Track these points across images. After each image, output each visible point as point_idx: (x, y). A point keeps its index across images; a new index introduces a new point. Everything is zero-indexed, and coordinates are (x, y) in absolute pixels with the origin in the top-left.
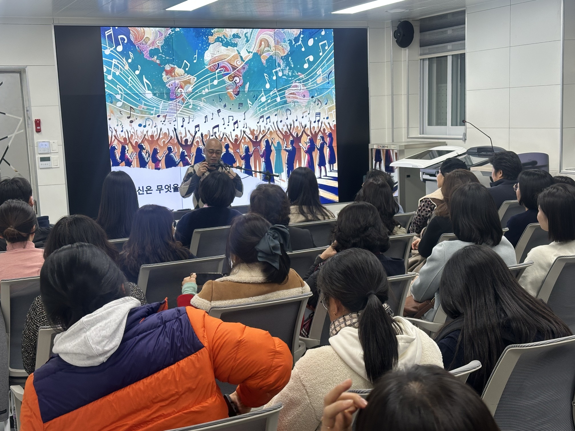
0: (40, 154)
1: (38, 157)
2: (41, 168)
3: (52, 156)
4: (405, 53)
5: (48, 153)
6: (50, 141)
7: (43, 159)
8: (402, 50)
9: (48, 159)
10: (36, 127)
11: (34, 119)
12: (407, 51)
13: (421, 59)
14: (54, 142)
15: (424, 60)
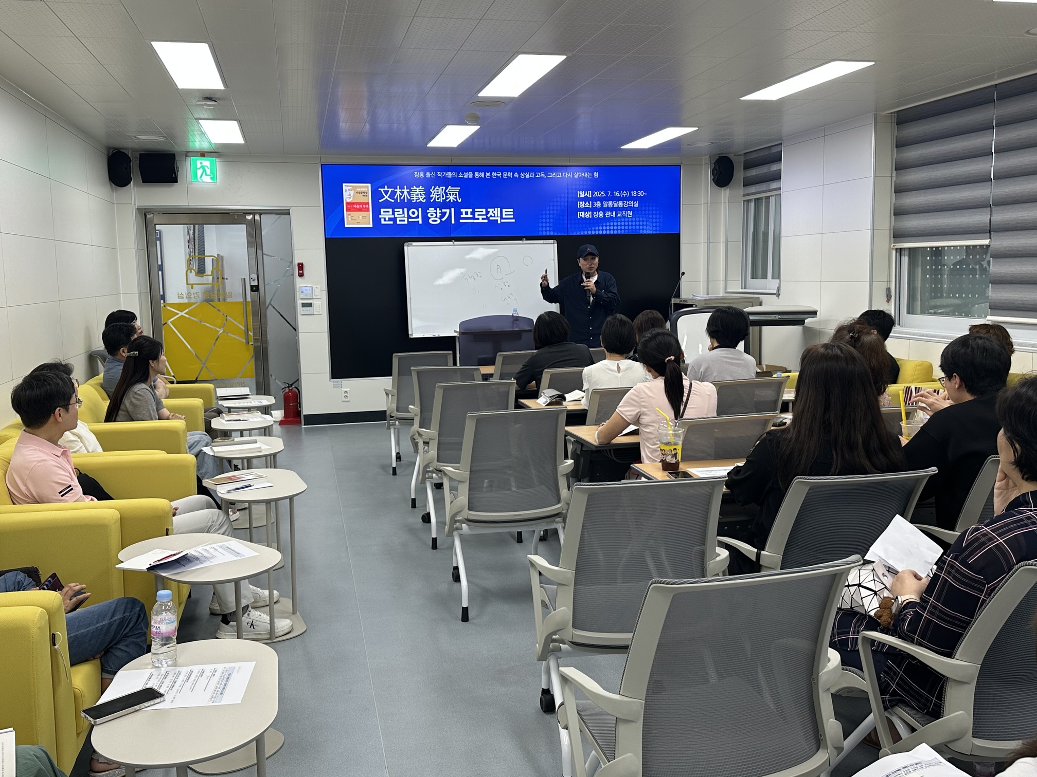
0: (302, 299)
1: (299, 302)
2: (302, 315)
3: (314, 302)
4: (725, 194)
5: (311, 299)
6: (313, 286)
7: (304, 305)
8: (721, 189)
9: (310, 305)
10: (299, 270)
11: (296, 263)
12: (728, 191)
13: (744, 201)
14: (317, 288)
15: (748, 201)
